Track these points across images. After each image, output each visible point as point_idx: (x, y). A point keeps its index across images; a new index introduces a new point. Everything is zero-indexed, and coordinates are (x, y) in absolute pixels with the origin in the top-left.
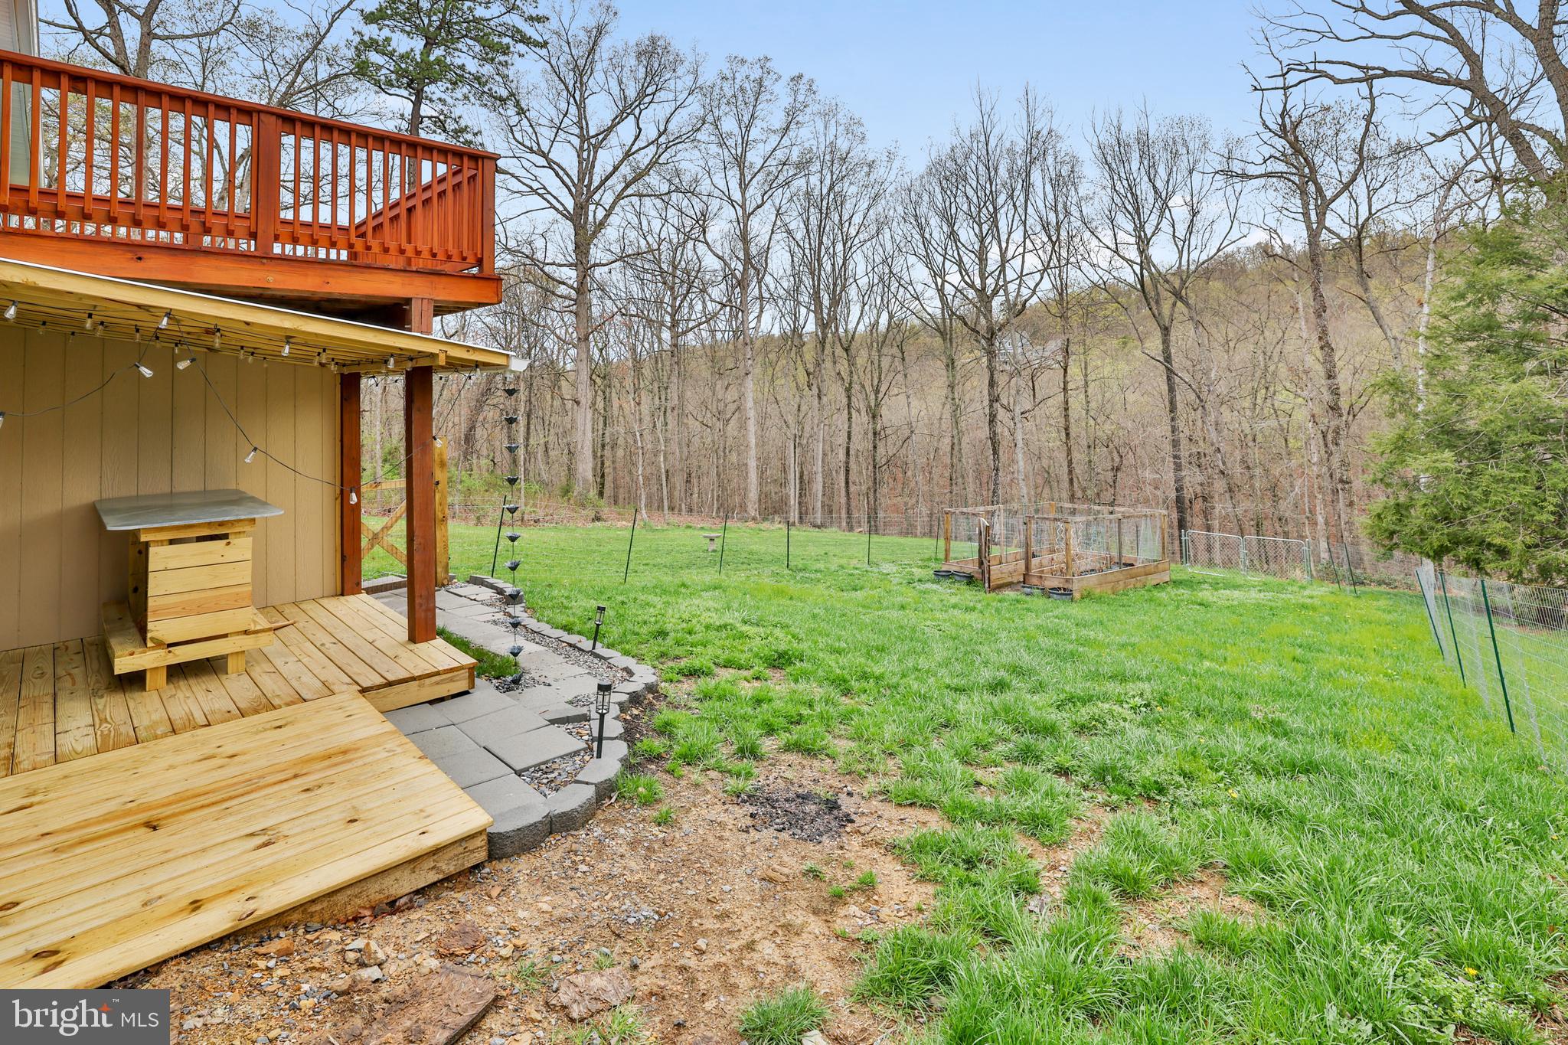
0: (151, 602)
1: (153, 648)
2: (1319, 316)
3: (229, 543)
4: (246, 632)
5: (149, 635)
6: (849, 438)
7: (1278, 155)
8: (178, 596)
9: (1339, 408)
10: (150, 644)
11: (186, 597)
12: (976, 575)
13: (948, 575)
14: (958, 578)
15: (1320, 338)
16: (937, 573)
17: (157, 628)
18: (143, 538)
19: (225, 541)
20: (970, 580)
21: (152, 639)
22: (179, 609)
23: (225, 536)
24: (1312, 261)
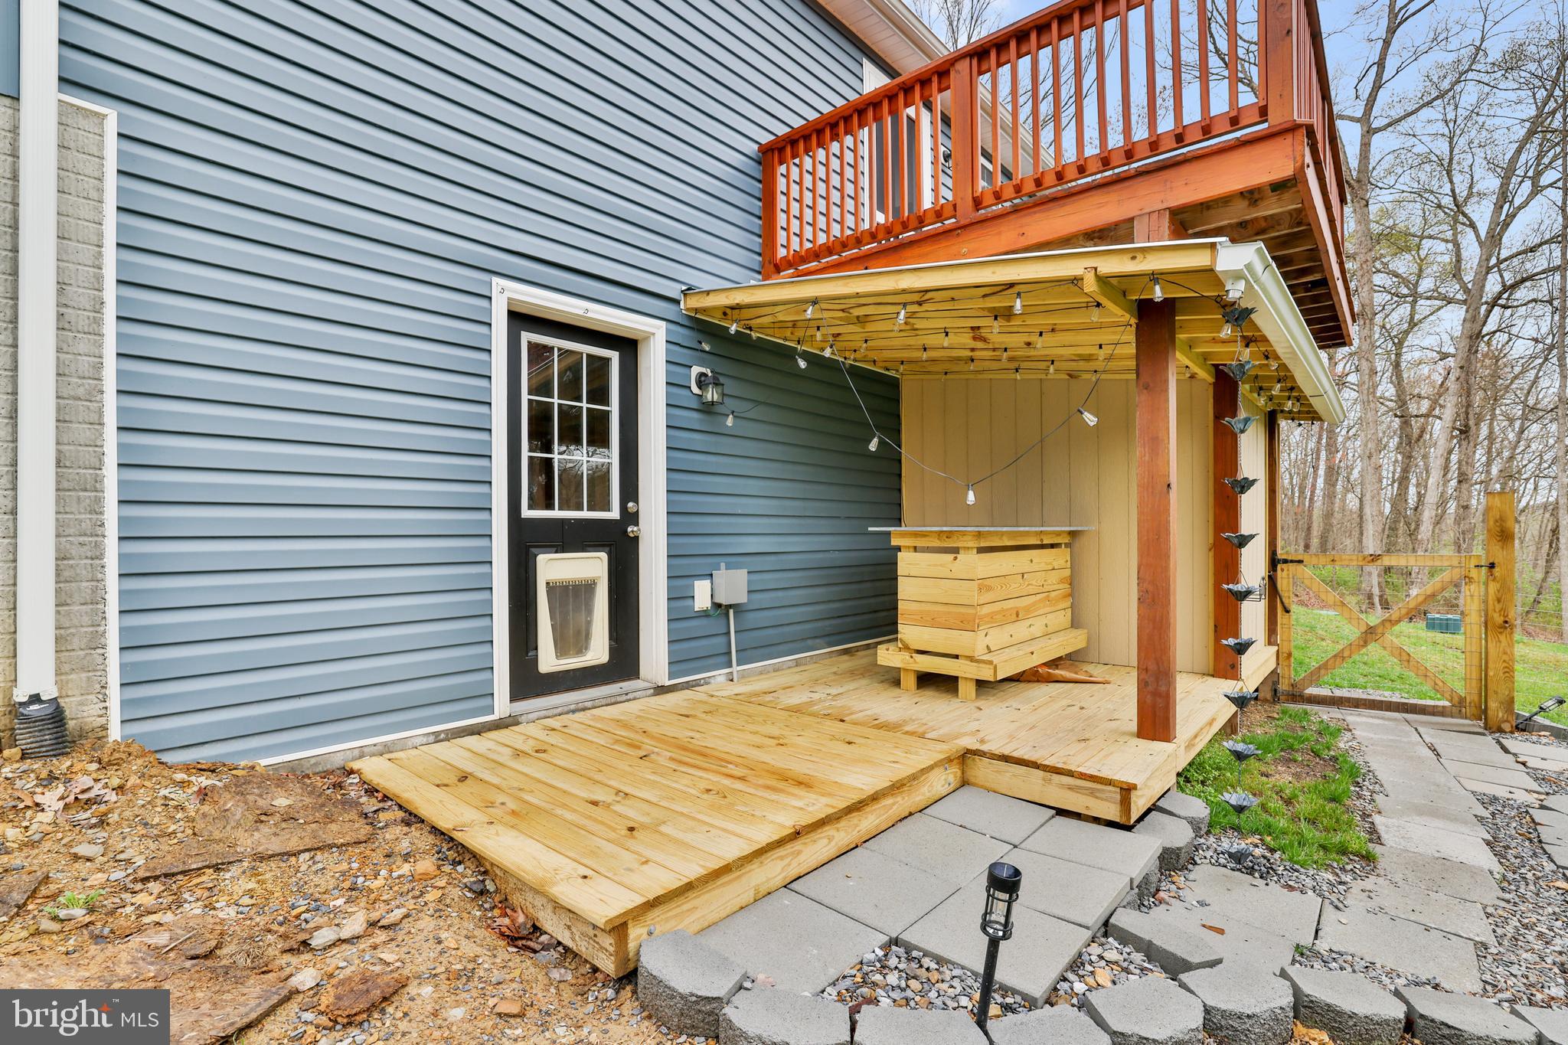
0: (901, 605)
1: (901, 649)
3: (957, 558)
5: (899, 636)
8: (918, 604)
10: (899, 644)
17: (907, 631)
18: (894, 542)
21: (901, 640)
22: (918, 617)
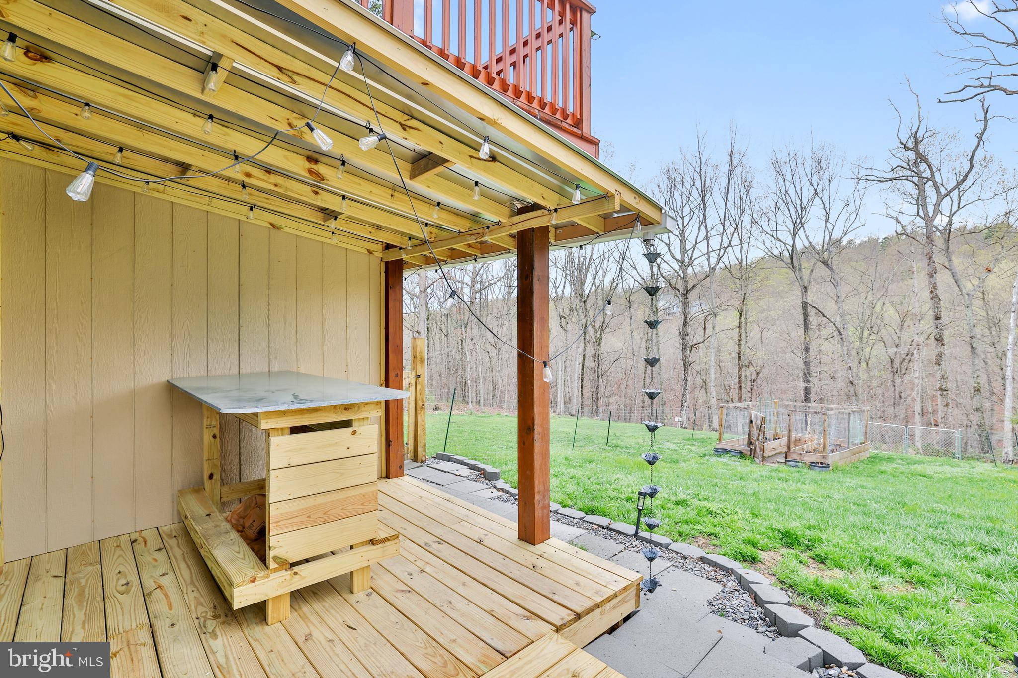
0: (273, 511)
1: (276, 570)
2: (932, 276)
3: (354, 432)
4: (372, 542)
5: (272, 554)
6: (584, 360)
7: (905, 165)
9: (943, 340)
10: (273, 565)
11: (311, 502)
12: (745, 452)
13: (725, 451)
14: (734, 454)
15: (931, 292)
16: (716, 450)
17: (279, 544)
18: (264, 425)
19: (350, 430)
20: (741, 455)
21: (275, 558)
23: (347, 424)
24: (928, 238)
